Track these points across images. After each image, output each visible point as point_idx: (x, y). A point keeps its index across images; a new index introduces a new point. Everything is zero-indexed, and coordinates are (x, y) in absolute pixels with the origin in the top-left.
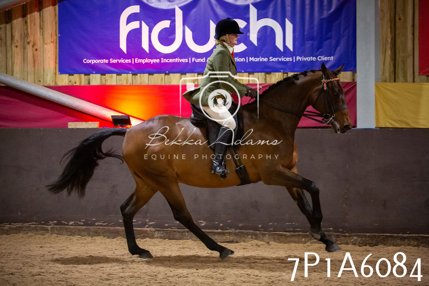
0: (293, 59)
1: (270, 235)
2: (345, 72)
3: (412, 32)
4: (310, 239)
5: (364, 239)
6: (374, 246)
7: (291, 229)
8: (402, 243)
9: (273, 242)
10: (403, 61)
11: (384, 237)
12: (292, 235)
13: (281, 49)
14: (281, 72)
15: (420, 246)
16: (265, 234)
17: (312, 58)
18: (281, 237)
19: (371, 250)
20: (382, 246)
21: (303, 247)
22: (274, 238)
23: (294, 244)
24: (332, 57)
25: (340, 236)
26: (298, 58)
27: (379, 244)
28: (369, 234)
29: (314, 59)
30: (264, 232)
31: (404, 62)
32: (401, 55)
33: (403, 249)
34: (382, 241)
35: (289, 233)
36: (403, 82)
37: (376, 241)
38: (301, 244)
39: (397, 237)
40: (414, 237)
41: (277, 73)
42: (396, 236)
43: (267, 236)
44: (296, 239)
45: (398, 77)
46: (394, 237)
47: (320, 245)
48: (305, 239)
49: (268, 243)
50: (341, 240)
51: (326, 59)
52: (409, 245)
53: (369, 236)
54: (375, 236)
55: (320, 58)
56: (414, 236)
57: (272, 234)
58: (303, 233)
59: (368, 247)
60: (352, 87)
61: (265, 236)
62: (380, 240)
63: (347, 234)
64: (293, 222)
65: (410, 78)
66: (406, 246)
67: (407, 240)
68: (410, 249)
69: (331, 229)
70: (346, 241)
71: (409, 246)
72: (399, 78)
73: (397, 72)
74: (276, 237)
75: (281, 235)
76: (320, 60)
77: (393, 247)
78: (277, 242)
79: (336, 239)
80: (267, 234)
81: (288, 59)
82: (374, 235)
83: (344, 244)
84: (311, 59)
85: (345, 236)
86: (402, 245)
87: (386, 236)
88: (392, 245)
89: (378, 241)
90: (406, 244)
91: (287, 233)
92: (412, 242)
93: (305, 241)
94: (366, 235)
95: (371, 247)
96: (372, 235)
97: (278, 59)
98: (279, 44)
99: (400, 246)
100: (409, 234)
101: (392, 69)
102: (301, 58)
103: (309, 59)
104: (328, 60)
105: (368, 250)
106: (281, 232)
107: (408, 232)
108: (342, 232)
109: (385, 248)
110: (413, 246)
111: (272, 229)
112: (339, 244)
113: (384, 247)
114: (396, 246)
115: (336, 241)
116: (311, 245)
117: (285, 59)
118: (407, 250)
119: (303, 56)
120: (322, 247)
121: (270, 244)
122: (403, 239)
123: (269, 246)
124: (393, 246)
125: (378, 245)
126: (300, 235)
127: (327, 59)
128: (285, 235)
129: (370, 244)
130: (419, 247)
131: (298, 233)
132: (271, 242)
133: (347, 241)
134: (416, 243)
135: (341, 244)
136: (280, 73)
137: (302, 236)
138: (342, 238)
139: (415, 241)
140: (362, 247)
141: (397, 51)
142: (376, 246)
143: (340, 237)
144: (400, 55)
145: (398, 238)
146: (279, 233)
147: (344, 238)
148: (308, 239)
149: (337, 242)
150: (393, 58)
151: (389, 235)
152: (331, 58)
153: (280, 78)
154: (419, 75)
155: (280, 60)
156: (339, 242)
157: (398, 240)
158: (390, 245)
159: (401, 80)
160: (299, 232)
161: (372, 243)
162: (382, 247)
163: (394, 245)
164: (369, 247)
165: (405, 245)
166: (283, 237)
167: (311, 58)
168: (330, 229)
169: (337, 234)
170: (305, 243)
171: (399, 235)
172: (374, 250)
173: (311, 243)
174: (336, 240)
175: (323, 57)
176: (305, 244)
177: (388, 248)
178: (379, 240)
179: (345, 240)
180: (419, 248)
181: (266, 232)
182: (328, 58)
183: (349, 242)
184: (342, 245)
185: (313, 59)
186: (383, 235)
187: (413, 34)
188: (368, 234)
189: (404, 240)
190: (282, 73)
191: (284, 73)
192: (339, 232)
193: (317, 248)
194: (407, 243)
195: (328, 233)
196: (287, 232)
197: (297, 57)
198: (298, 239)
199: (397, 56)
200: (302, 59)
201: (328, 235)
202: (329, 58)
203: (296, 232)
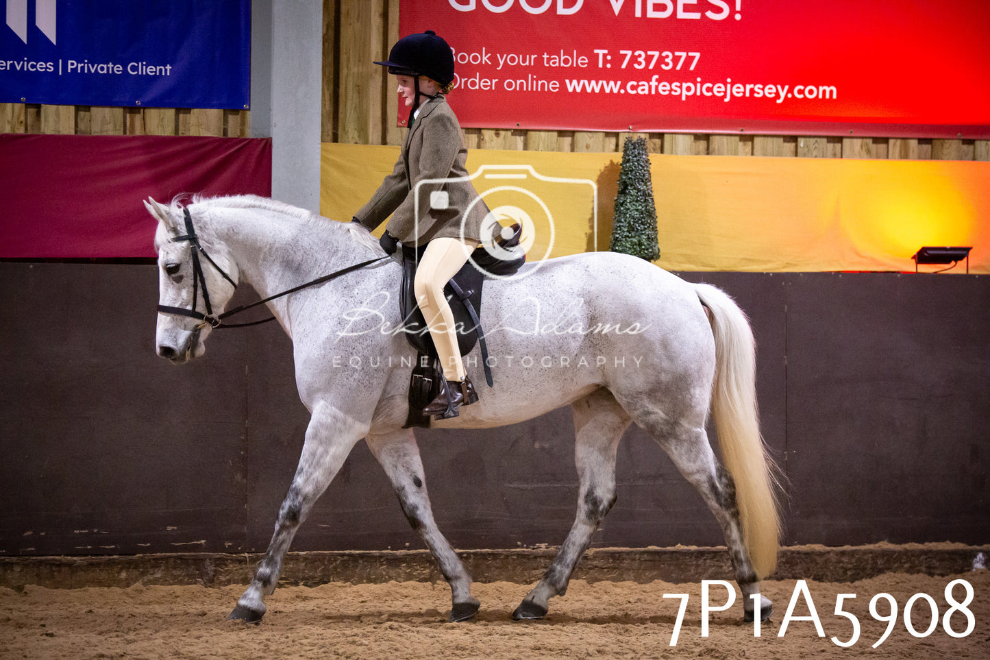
0: (56, 67)
1: (27, 566)
2: (203, 110)
3: (380, 10)
4: (143, 574)
5: (291, 566)
6: (317, 584)
7: (89, 547)
8: (392, 573)
9: (34, 587)
10: (359, 86)
11: (345, 558)
12: (91, 564)
13: (22, 34)
14: (20, 102)
15: (437, 580)
16: (12, 564)
17: (113, 68)
18: (59, 571)
19: (312, 595)
20: (340, 583)
21: (124, 597)
22: (37, 575)
23: (97, 588)
24: (169, 67)
25: (227, 560)
26: (72, 65)
27: (332, 579)
28: (305, 553)
29: (118, 69)
30: (7, 560)
31: (361, 90)
32: (355, 70)
33: (393, 589)
34: (339, 570)
35: (82, 558)
36: (356, 143)
37: (323, 569)
38: (118, 589)
39: (381, 557)
40: (424, 555)
41: (9, 105)
42: (378, 554)
43: (17, 569)
44: (104, 575)
45: (344, 129)
46: (370, 557)
47: (170, 587)
48: (127, 572)
49: (20, 589)
50: (228, 572)
51: (150, 70)
52: (409, 577)
53: (305, 559)
54: (321, 559)
55: (134, 68)
56: (423, 553)
57: (31, 563)
58: (123, 558)
59: (301, 587)
60: (234, 152)
61: (12, 570)
62: (335, 568)
63: (246, 555)
64: (95, 528)
65: (374, 132)
66: (400, 582)
67: (404, 565)
68: (415, 588)
69: (203, 541)
70: (241, 574)
71: (410, 580)
72: (346, 133)
73: (341, 116)
74: (45, 571)
75: (58, 566)
76: (136, 73)
77: (367, 585)
78: (46, 586)
79: (215, 571)
80: (17, 564)
81: (41, 66)
82: (320, 554)
83: (238, 583)
84: (108, 68)
85: (240, 562)
86: (391, 578)
87: (350, 555)
88: (365, 581)
89: (329, 570)
90: (403, 575)
91: (75, 558)
92: (417, 570)
93: (126, 579)
94: (298, 555)
95: (310, 586)
96: (315, 555)
97: (12, 66)
98: (17, 22)
99: (386, 581)
100: (409, 548)
101: (329, 107)
102: (80, 65)
103: (102, 69)
104: (158, 74)
105: (304, 595)
106: (60, 555)
107: (407, 544)
108: (231, 550)
109: (349, 590)
110: (419, 581)
111: (33, 549)
112: (222, 581)
113: (344, 587)
114: (374, 581)
115: (214, 576)
116: (144, 589)
117: (33, 66)
118: (406, 590)
119: (86, 61)
120: (177, 594)
121: (26, 593)
122: (394, 562)
123: (24, 598)
124: (367, 582)
125: (330, 582)
126: (114, 562)
127: (154, 70)
128: (70, 565)
129: (307, 579)
130: (434, 583)
131: (107, 557)
132: (28, 587)
133: (246, 574)
134: (427, 571)
135: (228, 582)
136: (17, 105)
137: (119, 564)
138: (231, 566)
139: (425, 568)
140: (285, 587)
141: (343, 57)
142: (322, 585)
143: (226, 565)
144: (350, 71)
145: (382, 560)
146: (56, 560)
147: (238, 566)
148: (136, 573)
149: (218, 578)
150: (332, 77)
151: (359, 554)
152: (166, 70)
153: (18, 118)
154: (398, 126)
155: (18, 68)
156: (222, 578)
157: (382, 565)
158: (360, 581)
159: (353, 138)
160: (112, 555)
161: (313, 578)
162: (340, 587)
163: (370, 581)
164: (304, 587)
165: (399, 579)
166: (64, 569)
167: (111, 65)
168: (199, 543)
169: (218, 556)
170: (128, 583)
171: (385, 551)
172: (321, 594)
173: (144, 584)
174: (216, 573)
175: (143, 65)
176: (128, 587)
177: (355, 588)
178: (331, 566)
179: (241, 571)
180: (435, 585)
181: (14, 559)
182: (158, 68)
183: (251, 575)
184: (232, 586)
185: (115, 69)
186: (342, 555)
187: (385, 16)
188: (302, 553)
189: (398, 566)
190: (24, 105)
191: (28, 105)
192: (224, 550)
193: (164, 596)
194: (406, 573)
195: (192, 554)
196: (75, 556)
197: (70, 62)
198: (109, 573)
199: (344, 72)
200: (83, 68)
201: (194, 559)
202: (161, 70)
203: (102, 555)
